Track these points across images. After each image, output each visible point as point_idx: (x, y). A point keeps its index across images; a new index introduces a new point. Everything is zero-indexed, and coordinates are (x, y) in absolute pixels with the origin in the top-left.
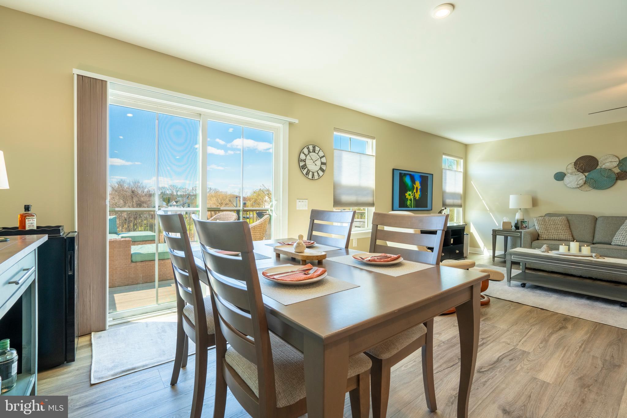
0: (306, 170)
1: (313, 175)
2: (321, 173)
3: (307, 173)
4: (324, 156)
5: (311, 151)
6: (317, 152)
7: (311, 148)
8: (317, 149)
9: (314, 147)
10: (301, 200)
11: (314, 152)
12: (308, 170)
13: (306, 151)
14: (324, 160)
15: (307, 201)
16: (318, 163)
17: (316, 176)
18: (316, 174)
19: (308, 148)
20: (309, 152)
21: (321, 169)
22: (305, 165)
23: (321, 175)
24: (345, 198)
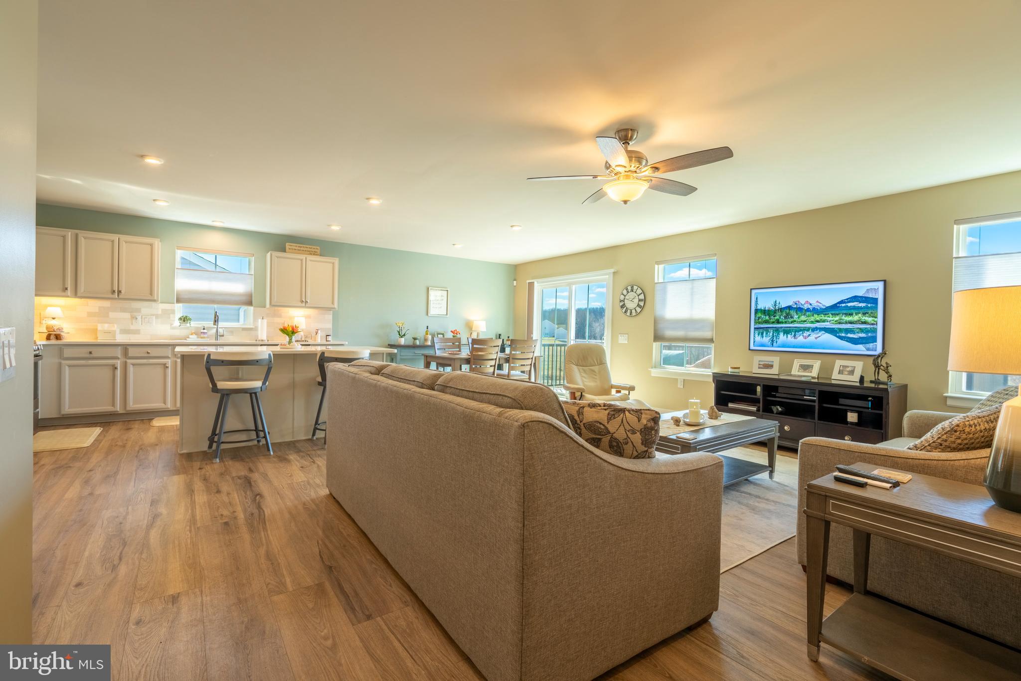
0: (625, 308)
1: (631, 313)
2: (639, 310)
3: (626, 312)
4: (641, 293)
5: (629, 291)
6: (634, 291)
7: (629, 288)
8: (635, 288)
9: (632, 287)
10: (622, 335)
11: (633, 291)
12: (627, 308)
13: (625, 292)
14: (642, 297)
15: (627, 335)
16: (636, 301)
17: (634, 313)
18: (634, 311)
19: (627, 289)
20: (628, 292)
21: (638, 305)
22: (624, 304)
23: (638, 311)
24: (669, 333)
